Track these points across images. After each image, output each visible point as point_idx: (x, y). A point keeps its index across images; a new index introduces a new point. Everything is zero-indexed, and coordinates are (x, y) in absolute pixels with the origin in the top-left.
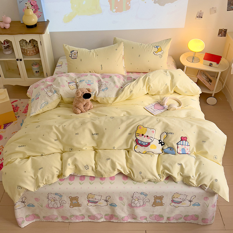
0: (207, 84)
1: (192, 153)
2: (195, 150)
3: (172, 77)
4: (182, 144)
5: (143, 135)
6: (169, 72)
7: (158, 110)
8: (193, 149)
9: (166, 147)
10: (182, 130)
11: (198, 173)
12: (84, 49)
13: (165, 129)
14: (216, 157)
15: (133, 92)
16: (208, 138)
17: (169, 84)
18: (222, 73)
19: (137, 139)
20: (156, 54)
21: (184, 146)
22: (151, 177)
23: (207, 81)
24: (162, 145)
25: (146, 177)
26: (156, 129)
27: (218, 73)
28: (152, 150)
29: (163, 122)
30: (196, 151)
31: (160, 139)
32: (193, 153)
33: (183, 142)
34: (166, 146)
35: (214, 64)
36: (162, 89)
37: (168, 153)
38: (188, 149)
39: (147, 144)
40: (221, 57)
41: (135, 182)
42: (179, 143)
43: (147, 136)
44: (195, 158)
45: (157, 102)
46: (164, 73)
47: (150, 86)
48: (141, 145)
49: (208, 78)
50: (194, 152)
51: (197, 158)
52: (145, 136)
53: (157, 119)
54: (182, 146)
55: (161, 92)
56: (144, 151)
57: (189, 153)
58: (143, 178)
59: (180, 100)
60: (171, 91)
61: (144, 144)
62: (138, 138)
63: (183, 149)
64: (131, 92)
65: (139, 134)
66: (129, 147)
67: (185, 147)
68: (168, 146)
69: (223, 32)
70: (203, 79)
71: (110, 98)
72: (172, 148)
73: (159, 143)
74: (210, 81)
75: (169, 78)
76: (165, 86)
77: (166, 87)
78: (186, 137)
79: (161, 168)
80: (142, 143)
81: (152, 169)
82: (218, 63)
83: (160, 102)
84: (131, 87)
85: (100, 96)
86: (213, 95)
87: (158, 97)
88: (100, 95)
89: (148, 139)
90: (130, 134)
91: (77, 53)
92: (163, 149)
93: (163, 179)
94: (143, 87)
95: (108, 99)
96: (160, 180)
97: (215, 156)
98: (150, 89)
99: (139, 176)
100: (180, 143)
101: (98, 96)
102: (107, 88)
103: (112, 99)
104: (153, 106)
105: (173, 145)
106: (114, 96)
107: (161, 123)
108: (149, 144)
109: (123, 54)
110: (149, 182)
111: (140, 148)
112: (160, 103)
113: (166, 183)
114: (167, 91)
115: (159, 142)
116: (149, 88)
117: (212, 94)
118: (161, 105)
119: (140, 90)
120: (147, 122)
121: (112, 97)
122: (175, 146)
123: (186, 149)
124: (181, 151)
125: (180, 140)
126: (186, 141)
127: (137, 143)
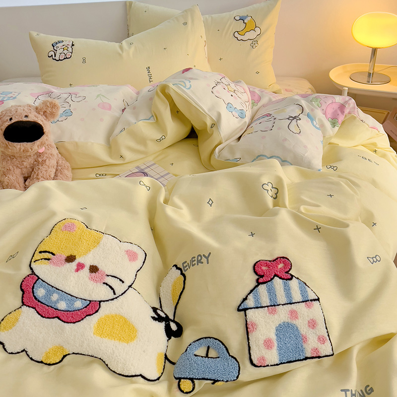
5: (71, 259)
38: (315, 325)
43: (94, 269)
52: (79, 267)
54: (273, 313)
56: (49, 347)
67: (294, 315)
78: (284, 259)
89: (91, 283)
108: (93, 307)
123: (301, 325)
124: (274, 346)
125: (255, 284)
126: (287, 280)
127: (22, 300)
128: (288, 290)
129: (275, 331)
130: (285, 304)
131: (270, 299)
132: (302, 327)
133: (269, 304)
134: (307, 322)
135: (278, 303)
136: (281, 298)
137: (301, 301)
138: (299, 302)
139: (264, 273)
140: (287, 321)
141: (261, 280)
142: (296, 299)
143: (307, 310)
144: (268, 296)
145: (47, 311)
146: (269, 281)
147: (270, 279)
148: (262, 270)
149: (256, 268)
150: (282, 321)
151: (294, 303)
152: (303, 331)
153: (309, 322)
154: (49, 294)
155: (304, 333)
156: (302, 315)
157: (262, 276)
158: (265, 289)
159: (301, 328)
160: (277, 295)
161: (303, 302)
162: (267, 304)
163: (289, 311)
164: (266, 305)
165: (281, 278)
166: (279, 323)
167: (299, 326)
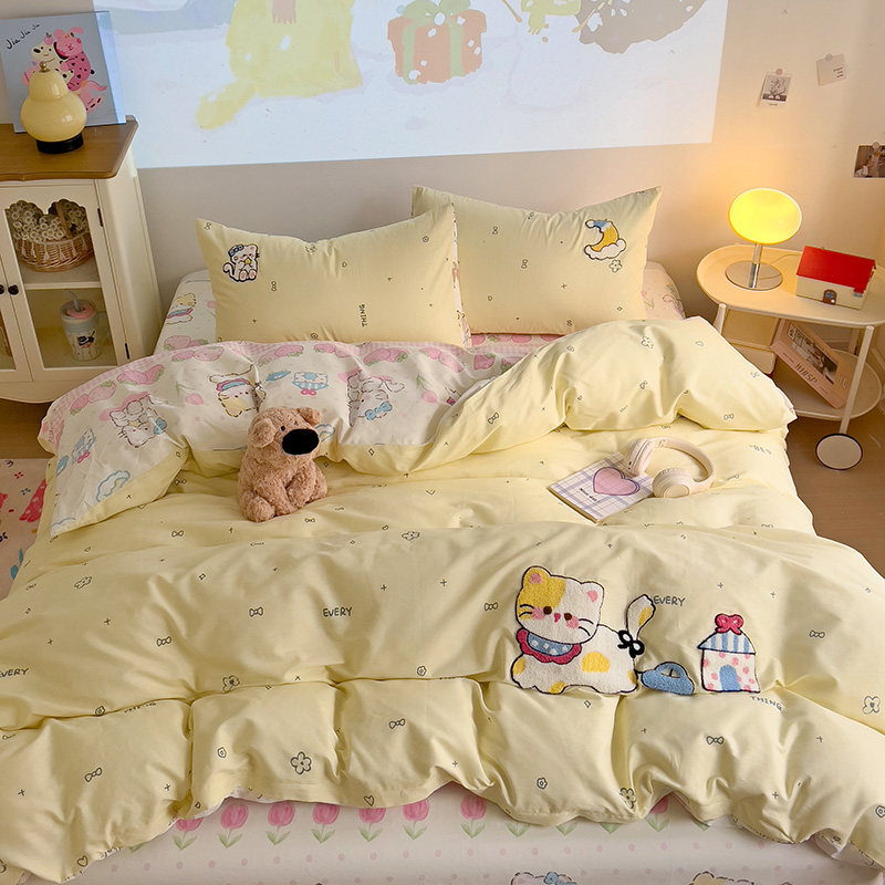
0: (818, 381)
1: (764, 685)
2: (779, 675)
3: (669, 352)
4: (719, 647)
5: (547, 611)
6: (654, 330)
7: (613, 499)
8: (770, 669)
9: (650, 663)
10: (721, 586)
11: (800, 781)
12: (286, 240)
13: (644, 580)
14: (872, 705)
15: (502, 422)
16: (833, 620)
17: (655, 386)
18: (877, 329)
19: (523, 628)
20: (593, 255)
21: (729, 658)
22: (587, 799)
23: (814, 365)
24: (633, 653)
25: (565, 802)
26: (604, 581)
27: (861, 332)
28: (591, 677)
29: (636, 552)
30: (786, 679)
31: (624, 629)
32: (773, 689)
33: (724, 640)
34: (650, 659)
35: (844, 292)
36: (624, 407)
37: (661, 691)
38: (748, 671)
39: (565, 649)
40: (869, 264)
41: (520, 827)
42: (708, 644)
43: (568, 616)
44: (780, 709)
45: (607, 460)
46: (631, 337)
47: (573, 392)
48: (543, 657)
49: (818, 353)
50: (773, 684)
51: (791, 711)
52: (557, 616)
53: (610, 538)
54: (723, 656)
55: (623, 418)
56: (553, 682)
57: (754, 687)
58: (553, 809)
59: (705, 450)
60: (665, 412)
61: (554, 652)
62: (530, 624)
63: (727, 671)
64: (492, 419)
65: (528, 609)
66: (487, 667)
67: (735, 660)
68: (659, 656)
69: (875, 159)
70: (799, 359)
71: (400, 450)
72: (676, 668)
73: (620, 646)
74: (830, 365)
75: (656, 356)
76: (637, 395)
77: (643, 397)
78: (739, 618)
79: (634, 759)
80: (546, 646)
81: (593, 767)
82: (860, 288)
83: (621, 462)
84: (493, 400)
85: (356, 442)
86: (844, 428)
87: (609, 442)
88: (357, 437)
89: (570, 630)
90: (491, 607)
91: (257, 255)
92: (636, 672)
93: (641, 807)
94: (543, 401)
95: (392, 452)
96: (631, 815)
97: (869, 701)
98: (576, 406)
99: (538, 800)
100: (713, 644)
101: (349, 442)
102: (387, 407)
103: (412, 454)
104: (589, 478)
105: (681, 655)
106: (416, 440)
107: (627, 555)
108: (576, 649)
109: (454, 256)
110: (582, 826)
111: (535, 671)
112: (620, 467)
113: (658, 825)
114: (647, 415)
115: (621, 638)
116: (569, 401)
117: (838, 423)
118: (623, 475)
119: (529, 411)
120: (564, 553)
121: (410, 442)
122: (693, 658)
123: (739, 669)
124: (718, 678)
125: (714, 631)
126: (737, 634)
127: (522, 649)
128: (736, 642)
129: (720, 669)
130: (731, 652)
131: (723, 646)
133: (721, 649)
134: (743, 668)
135: (727, 651)
136: (730, 648)
138: (740, 653)
139: (722, 625)
140: (730, 665)
141: (719, 630)
142: (740, 650)
143: (744, 659)
144: (721, 643)
146: (725, 632)
148: (722, 622)
149: (718, 619)
151: (737, 653)
154: (541, 644)
155: (740, 675)
156: (741, 662)
157: (720, 627)
158: (720, 637)
160: (728, 644)
161: (744, 653)
163: (734, 658)
165: (733, 632)
166: (725, 665)
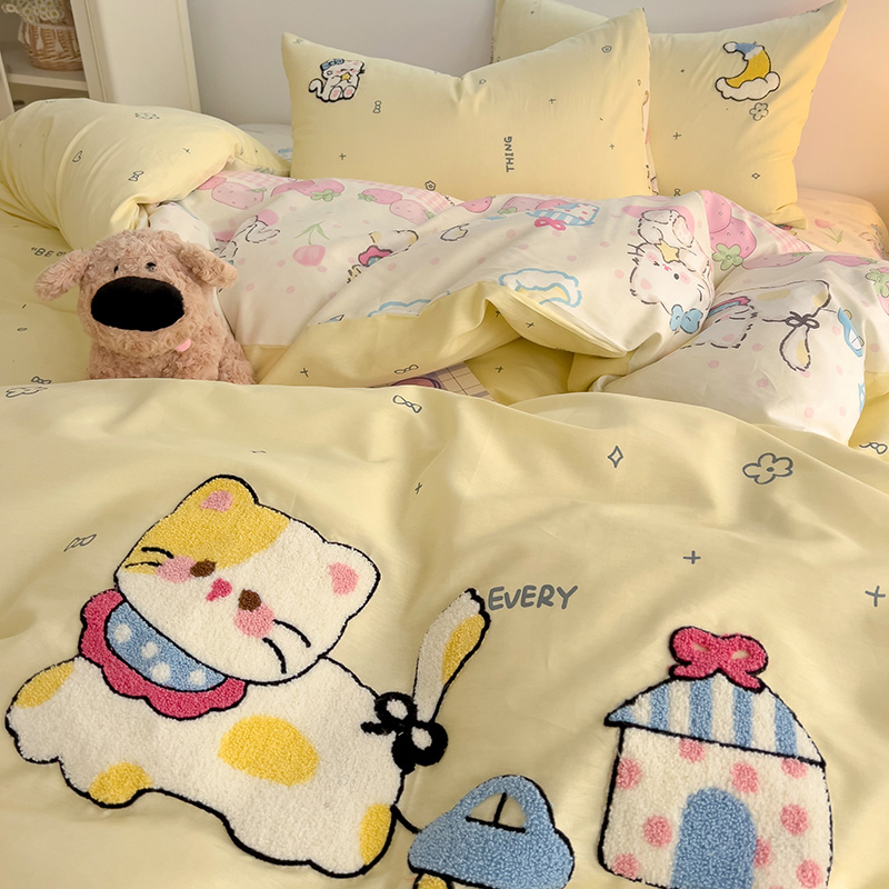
4: (681, 720)
42: (642, 712)
43: (250, 600)
54: (694, 756)
65: (161, 559)
67: (746, 777)
73: (367, 727)
108: (228, 692)
123: (763, 809)
124: (668, 842)
126: (746, 689)
127: (80, 642)
128: (743, 716)
129: (683, 804)
130: (727, 745)
131: (694, 721)
132: (763, 818)
133: (686, 732)
134: (781, 809)
135: (712, 738)
136: (723, 727)
137: (773, 750)
138: (766, 753)
139: (693, 658)
140: (724, 788)
141: (680, 671)
142: (760, 741)
143: (786, 778)
144: (688, 711)
145: (126, 680)
146: (701, 679)
147: (703, 675)
148: (691, 651)
149: (677, 641)
150: (710, 784)
151: (753, 750)
152: (764, 829)
153: (785, 810)
154: (139, 640)
155: (765, 838)
156: (767, 786)
157: (686, 663)
158: (686, 691)
159: (759, 820)
160: (714, 716)
161: (778, 755)
162: (682, 729)
163: (737, 765)
164: (678, 731)
165: (731, 680)
166: (702, 786)
167: (754, 813)
